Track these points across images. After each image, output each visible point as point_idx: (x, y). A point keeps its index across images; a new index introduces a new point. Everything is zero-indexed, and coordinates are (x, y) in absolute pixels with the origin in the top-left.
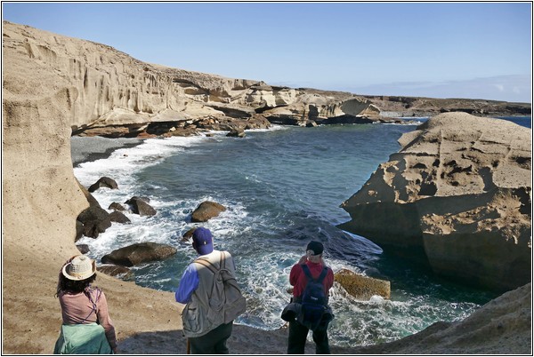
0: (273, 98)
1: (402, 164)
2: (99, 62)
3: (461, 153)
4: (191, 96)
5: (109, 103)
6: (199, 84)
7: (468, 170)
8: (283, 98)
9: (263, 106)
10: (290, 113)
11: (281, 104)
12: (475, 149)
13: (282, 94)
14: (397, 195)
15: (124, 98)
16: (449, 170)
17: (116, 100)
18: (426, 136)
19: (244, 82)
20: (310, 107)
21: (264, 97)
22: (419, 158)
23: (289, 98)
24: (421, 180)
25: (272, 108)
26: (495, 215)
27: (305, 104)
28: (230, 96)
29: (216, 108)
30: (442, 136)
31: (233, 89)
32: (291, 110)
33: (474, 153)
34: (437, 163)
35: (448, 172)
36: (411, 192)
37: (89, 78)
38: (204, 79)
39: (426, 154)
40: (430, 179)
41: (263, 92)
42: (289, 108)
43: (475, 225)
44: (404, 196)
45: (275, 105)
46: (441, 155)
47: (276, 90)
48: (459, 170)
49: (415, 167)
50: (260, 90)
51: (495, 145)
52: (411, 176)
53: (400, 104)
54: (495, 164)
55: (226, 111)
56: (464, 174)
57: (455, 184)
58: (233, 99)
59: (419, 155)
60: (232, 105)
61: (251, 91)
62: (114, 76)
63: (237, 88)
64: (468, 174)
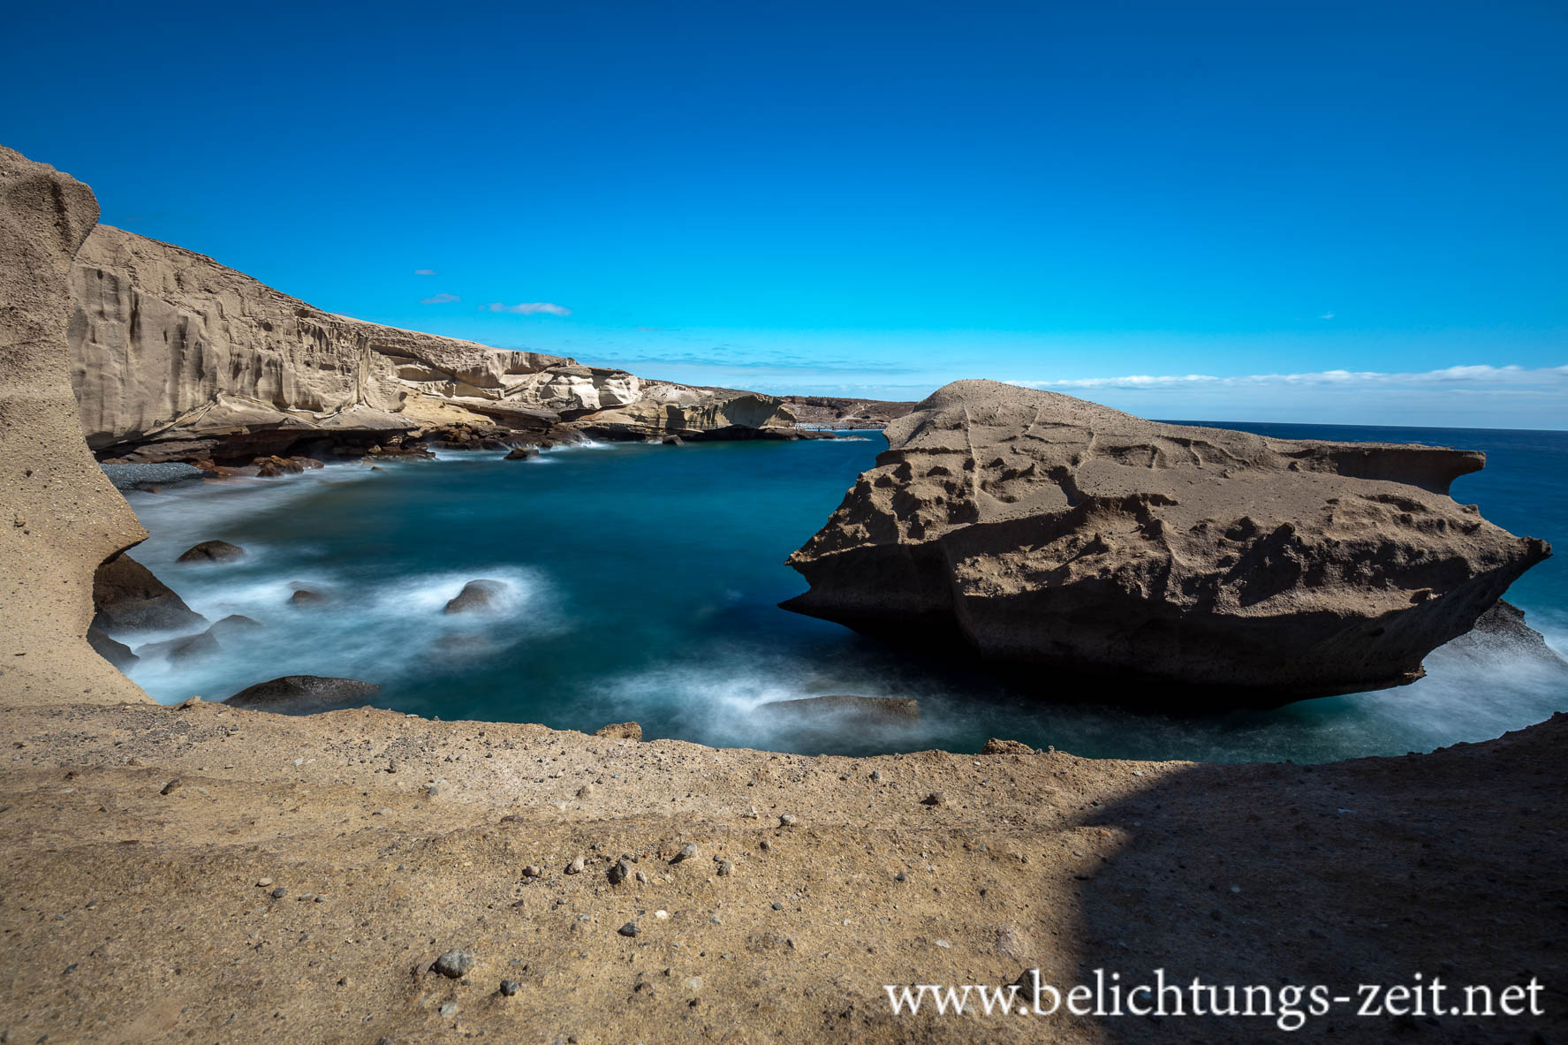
0: (595, 393)
1: (904, 472)
2: (173, 285)
3: (1008, 445)
4: (414, 384)
5: (205, 383)
6: (432, 357)
7: (1028, 473)
8: (616, 392)
9: (574, 407)
10: (632, 422)
11: (609, 402)
12: (1032, 438)
13: (614, 386)
14: (902, 527)
15: (246, 377)
16: (992, 476)
17: (223, 377)
18: (939, 420)
19: (533, 358)
20: (670, 409)
21: (577, 389)
22: (932, 458)
23: (625, 392)
24: (945, 498)
25: (592, 411)
26: (1098, 547)
27: (659, 404)
28: (502, 386)
29: (472, 409)
30: (969, 417)
31: (507, 372)
32: (632, 416)
33: (1030, 444)
34: (969, 465)
35: (991, 479)
36: (928, 523)
37: (143, 319)
38: (444, 349)
39: (945, 451)
40: (961, 494)
41: (573, 379)
42: (628, 411)
43: (1065, 572)
44: (916, 531)
45: (598, 406)
46: (973, 450)
47: (600, 376)
48: (1010, 475)
49: (929, 475)
50: (567, 375)
51: (1064, 430)
52: (924, 490)
53: (826, 411)
54: (1075, 461)
55: (496, 415)
56: (1021, 481)
57: (1010, 500)
58: (509, 392)
59: (934, 452)
60: (506, 403)
61: (548, 378)
62: (216, 323)
63: (516, 370)
64: (1029, 481)
